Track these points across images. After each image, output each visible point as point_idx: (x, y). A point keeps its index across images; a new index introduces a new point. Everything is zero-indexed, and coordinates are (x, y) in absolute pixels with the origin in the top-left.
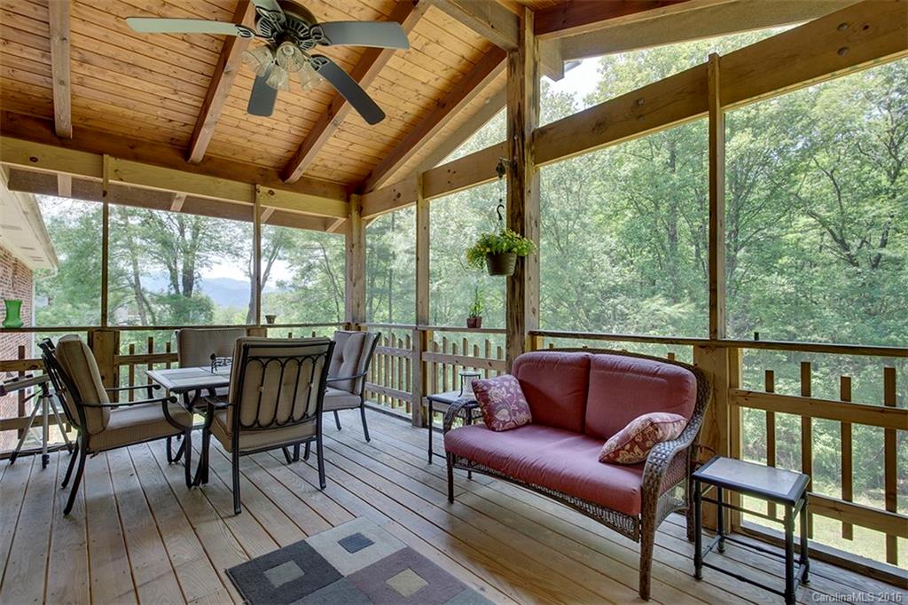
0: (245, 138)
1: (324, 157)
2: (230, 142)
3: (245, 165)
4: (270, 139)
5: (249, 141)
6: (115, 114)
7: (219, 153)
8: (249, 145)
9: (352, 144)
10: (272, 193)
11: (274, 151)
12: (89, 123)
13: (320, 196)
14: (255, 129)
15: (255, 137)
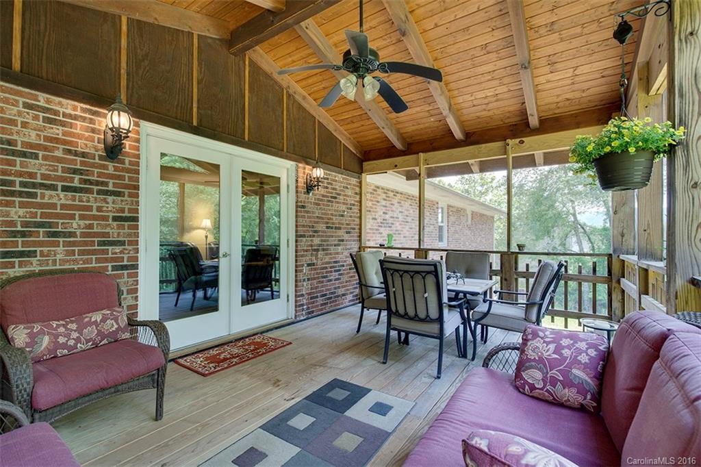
0: (485, 110)
1: (558, 93)
2: (478, 117)
3: (498, 128)
4: (501, 102)
5: (489, 110)
6: (417, 130)
7: (479, 127)
8: (491, 113)
9: (576, 68)
10: (522, 142)
11: (512, 109)
12: (413, 139)
13: (573, 129)
14: (486, 101)
15: (490, 106)
